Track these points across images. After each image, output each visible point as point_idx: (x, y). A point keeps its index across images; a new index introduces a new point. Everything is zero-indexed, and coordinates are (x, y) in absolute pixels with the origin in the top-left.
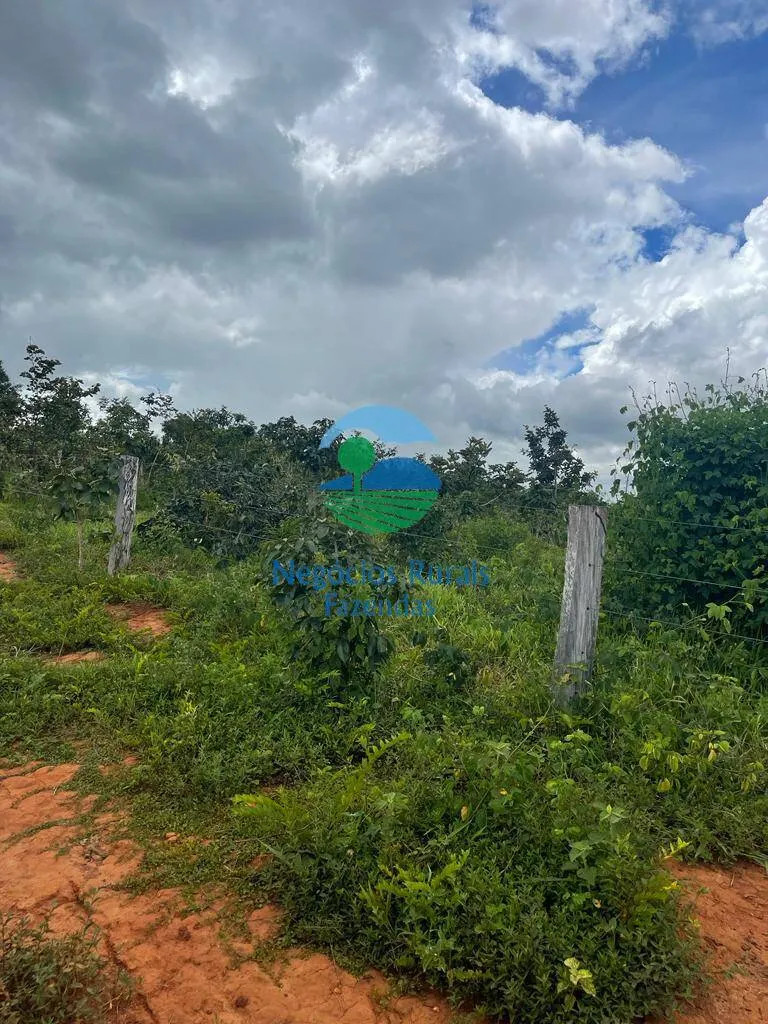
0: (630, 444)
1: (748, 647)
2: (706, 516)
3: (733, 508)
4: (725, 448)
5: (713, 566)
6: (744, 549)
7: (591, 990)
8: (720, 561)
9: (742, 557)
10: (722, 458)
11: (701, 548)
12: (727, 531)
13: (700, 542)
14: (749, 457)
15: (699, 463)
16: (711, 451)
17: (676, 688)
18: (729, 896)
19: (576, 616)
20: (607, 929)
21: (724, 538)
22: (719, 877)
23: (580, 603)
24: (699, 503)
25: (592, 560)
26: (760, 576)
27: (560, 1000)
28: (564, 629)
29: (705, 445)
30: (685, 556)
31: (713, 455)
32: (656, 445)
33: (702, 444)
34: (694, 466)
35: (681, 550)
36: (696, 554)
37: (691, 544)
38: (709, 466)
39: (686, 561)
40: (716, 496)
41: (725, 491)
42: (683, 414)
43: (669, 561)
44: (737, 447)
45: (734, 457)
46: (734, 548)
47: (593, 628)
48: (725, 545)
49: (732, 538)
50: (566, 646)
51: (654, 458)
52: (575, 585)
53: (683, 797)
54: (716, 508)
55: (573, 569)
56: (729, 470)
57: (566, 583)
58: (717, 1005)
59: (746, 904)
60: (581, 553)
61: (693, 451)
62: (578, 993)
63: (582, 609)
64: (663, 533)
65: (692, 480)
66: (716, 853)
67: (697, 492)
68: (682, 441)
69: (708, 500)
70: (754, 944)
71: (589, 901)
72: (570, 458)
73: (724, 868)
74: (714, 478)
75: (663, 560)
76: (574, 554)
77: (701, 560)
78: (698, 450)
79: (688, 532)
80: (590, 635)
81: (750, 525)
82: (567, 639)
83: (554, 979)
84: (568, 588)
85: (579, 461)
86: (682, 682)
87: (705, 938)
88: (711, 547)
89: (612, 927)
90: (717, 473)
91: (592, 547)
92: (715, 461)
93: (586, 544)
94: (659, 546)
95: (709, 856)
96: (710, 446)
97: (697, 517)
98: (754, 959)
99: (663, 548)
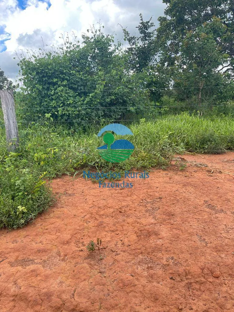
0: (20, 71)
1: (63, 126)
2: (46, 92)
3: (52, 88)
4: (47, 71)
5: (50, 106)
6: (58, 100)
7: (25, 211)
8: (52, 104)
9: (57, 102)
10: (47, 74)
11: (46, 101)
12: (52, 95)
13: (45, 100)
14: (54, 73)
15: (41, 76)
16: (43, 72)
17: (45, 141)
18: (60, 183)
19: (10, 125)
20: (29, 197)
21: (52, 97)
22: (58, 180)
23: (10, 121)
24: (43, 88)
25: (11, 107)
26: (62, 107)
27: (18, 216)
28: (7, 130)
29: (41, 70)
30: (42, 104)
31: (44, 73)
32: (27, 71)
33: (40, 70)
34: (39, 77)
35: (41, 103)
36: (45, 103)
37: (43, 101)
38: (44, 76)
39: (43, 106)
40: (47, 85)
41: (49, 83)
42: (33, 60)
43: (38, 106)
44: (51, 70)
45: (50, 73)
46: (55, 100)
47: (16, 128)
48: (52, 99)
49: (53, 97)
50: (9, 135)
51: (27, 75)
52: (7, 116)
53: (48, 165)
54: (48, 89)
55: (5, 111)
56: (50, 77)
57: (4, 116)
58: (59, 204)
59: (64, 183)
60: (7, 105)
61: (38, 72)
62: (23, 213)
63: (11, 123)
64: (35, 98)
65: (40, 81)
66: (57, 175)
67: (42, 85)
68: (35, 69)
69: (45, 87)
70: (67, 190)
71: (23, 193)
72: (7, 81)
73: (59, 178)
74: (46, 80)
75: (36, 106)
76: (5, 106)
77: (47, 105)
78: (39, 72)
79: (42, 97)
80: (16, 130)
81: (57, 93)
82: (9, 132)
83: (15, 212)
84: (5, 117)
85: (11, 81)
86: (46, 139)
87: (55, 193)
88: (49, 101)
89: (30, 196)
90: (46, 79)
91: (10, 103)
92: (45, 75)
93: (8, 102)
94: (34, 102)
95: (55, 176)
96: (42, 70)
97: (43, 92)
98: (67, 193)
99: (36, 103)
